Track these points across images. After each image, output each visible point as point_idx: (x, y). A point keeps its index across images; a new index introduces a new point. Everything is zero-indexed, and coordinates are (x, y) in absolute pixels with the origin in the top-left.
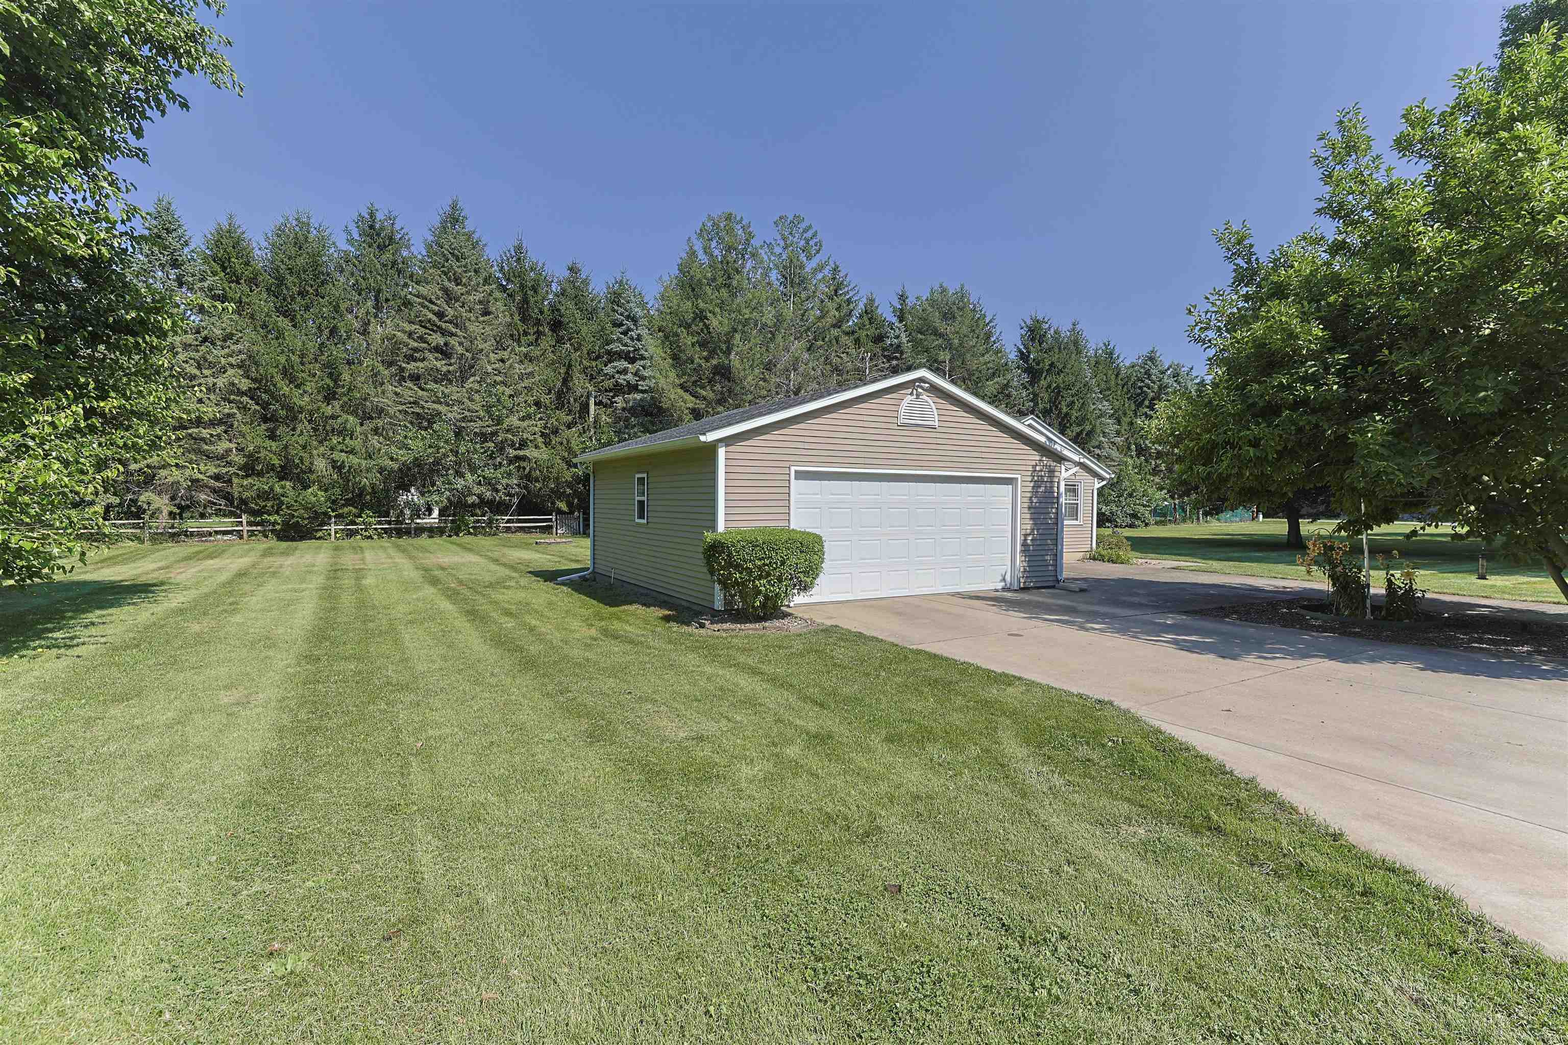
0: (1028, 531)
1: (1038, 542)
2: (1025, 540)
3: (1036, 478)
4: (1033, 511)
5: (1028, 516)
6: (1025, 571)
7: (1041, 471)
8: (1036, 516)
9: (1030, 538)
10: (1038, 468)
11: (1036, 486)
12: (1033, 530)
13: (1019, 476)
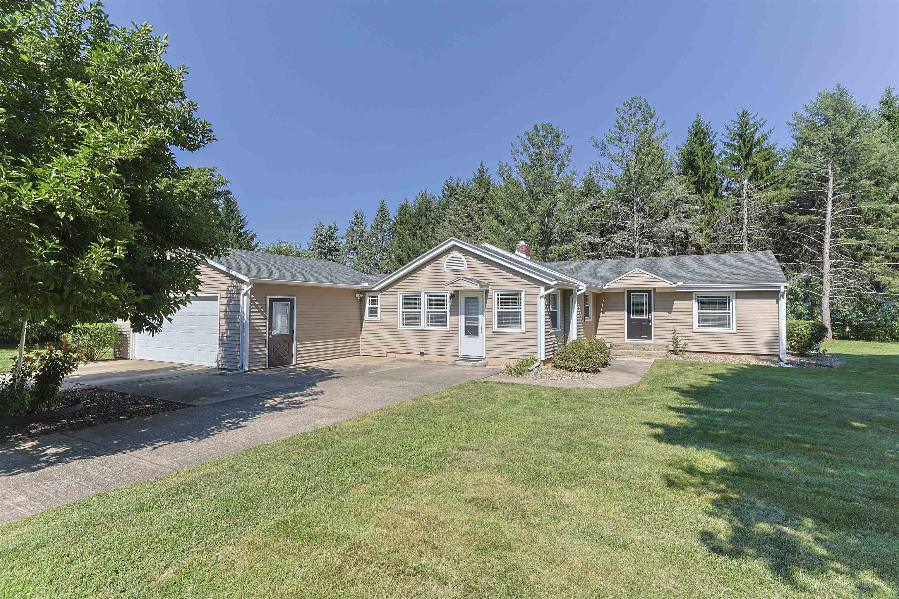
0: (224, 331)
1: (230, 339)
2: (222, 336)
3: (229, 296)
4: (227, 317)
5: (224, 320)
6: (222, 357)
7: (232, 290)
8: (228, 321)
9: (225, 335)
10: (230, 289)
11: (229, 301)
12: (227, 329)
13: (219, 295)
